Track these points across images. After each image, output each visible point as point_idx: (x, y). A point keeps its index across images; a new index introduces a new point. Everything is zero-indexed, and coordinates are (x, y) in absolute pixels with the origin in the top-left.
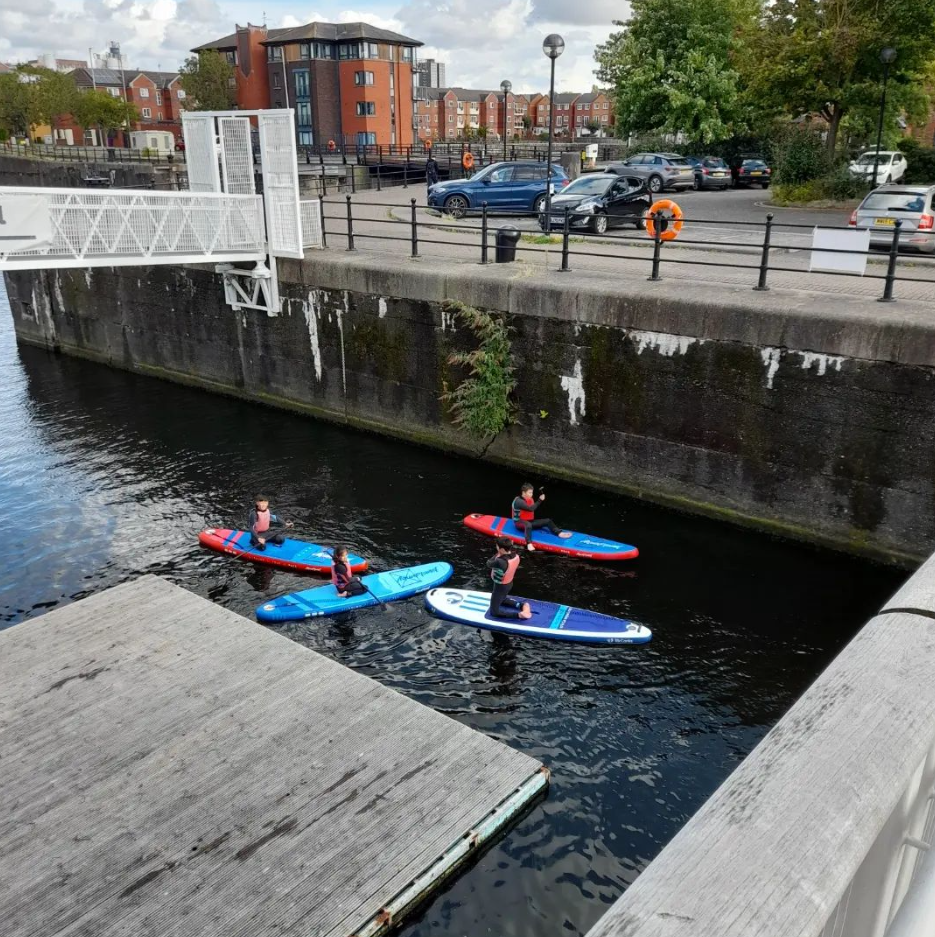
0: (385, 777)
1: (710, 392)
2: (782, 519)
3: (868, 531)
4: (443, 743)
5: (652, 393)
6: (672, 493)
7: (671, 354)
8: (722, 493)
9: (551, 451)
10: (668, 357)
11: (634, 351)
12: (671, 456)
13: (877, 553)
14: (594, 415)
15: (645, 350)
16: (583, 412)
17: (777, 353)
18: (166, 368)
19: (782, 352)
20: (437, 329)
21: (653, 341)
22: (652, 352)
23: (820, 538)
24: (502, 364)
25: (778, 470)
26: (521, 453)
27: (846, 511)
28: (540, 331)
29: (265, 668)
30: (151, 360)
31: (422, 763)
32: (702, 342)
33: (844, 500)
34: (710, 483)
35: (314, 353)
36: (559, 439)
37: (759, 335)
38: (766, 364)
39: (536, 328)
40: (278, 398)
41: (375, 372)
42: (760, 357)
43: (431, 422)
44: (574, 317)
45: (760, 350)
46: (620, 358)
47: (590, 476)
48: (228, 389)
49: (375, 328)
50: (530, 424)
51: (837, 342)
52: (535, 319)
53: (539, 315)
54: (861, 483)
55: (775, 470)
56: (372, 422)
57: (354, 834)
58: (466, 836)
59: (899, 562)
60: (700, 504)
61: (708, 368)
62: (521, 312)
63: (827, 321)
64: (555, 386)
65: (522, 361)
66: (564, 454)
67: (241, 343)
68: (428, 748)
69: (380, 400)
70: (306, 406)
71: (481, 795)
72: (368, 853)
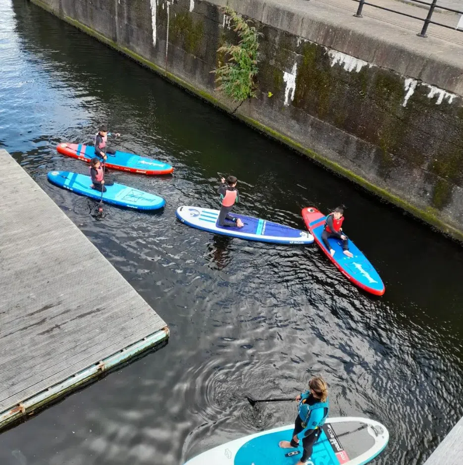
0: (68, 313)
1: (368, 101)
2: (389, 190)
3: (437, 210)
4: (114, 297)
5: (334, 94)
6: (331, 159)
7: (350, 70)
8: (359, 166)
9: (271, 119)
10: (348, 72)
11: (329, 63)
12: (336, 137)
13: (438, 224)
14: (299, 102)
15: (336, 64)
16: (292, 98)
17: (415, 83)
18: (79, 21)
19: (418, 83)
20: (220, 25)
21: (342, 59)
22: (340, 67)
23: (408, 207)
24: (252, 57)
25: (395, 160)
26: (254, 116)
27: (428, 194)
28: (277, 39)
29: (36, 225)
30: (72, 15)
31: (95, 309)
32: (371, 66)
33: (429, 188)
34: (354, 158)
35: (153, 28)
36: (276, 112)
37: (407, 69)
38: (406, 89)
39: (276, 36)
40: (133, 53)
41: (184, 47)
42: (403, 84)
43: (209, 86)
44: (299, 33)
45: (404, 79)
46: (320, 67)
47: (289, 139)
48: (108, 41)
49: (186, 18)
50: (262, 99)
51: (454, 83)
52: (276, 30)
53: (278, 27)
54: (443, 179)
55: (393, 159)
56: (179, 79)
57: (29, 348)
58: (98, 363)
59: (450, 232)
60: (346, 170)
61: (371, 85)
62: (269, 24)
63: (453, 67)
64: (280, 78)
65: (264, 56)
66: (277, 122)
67: (117, 13)
68: (104, 299)
69: (184, 66)
70: (146, 61)
71: (119, 339)
72: (31, 362)
